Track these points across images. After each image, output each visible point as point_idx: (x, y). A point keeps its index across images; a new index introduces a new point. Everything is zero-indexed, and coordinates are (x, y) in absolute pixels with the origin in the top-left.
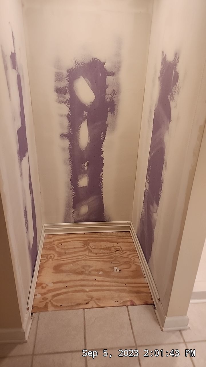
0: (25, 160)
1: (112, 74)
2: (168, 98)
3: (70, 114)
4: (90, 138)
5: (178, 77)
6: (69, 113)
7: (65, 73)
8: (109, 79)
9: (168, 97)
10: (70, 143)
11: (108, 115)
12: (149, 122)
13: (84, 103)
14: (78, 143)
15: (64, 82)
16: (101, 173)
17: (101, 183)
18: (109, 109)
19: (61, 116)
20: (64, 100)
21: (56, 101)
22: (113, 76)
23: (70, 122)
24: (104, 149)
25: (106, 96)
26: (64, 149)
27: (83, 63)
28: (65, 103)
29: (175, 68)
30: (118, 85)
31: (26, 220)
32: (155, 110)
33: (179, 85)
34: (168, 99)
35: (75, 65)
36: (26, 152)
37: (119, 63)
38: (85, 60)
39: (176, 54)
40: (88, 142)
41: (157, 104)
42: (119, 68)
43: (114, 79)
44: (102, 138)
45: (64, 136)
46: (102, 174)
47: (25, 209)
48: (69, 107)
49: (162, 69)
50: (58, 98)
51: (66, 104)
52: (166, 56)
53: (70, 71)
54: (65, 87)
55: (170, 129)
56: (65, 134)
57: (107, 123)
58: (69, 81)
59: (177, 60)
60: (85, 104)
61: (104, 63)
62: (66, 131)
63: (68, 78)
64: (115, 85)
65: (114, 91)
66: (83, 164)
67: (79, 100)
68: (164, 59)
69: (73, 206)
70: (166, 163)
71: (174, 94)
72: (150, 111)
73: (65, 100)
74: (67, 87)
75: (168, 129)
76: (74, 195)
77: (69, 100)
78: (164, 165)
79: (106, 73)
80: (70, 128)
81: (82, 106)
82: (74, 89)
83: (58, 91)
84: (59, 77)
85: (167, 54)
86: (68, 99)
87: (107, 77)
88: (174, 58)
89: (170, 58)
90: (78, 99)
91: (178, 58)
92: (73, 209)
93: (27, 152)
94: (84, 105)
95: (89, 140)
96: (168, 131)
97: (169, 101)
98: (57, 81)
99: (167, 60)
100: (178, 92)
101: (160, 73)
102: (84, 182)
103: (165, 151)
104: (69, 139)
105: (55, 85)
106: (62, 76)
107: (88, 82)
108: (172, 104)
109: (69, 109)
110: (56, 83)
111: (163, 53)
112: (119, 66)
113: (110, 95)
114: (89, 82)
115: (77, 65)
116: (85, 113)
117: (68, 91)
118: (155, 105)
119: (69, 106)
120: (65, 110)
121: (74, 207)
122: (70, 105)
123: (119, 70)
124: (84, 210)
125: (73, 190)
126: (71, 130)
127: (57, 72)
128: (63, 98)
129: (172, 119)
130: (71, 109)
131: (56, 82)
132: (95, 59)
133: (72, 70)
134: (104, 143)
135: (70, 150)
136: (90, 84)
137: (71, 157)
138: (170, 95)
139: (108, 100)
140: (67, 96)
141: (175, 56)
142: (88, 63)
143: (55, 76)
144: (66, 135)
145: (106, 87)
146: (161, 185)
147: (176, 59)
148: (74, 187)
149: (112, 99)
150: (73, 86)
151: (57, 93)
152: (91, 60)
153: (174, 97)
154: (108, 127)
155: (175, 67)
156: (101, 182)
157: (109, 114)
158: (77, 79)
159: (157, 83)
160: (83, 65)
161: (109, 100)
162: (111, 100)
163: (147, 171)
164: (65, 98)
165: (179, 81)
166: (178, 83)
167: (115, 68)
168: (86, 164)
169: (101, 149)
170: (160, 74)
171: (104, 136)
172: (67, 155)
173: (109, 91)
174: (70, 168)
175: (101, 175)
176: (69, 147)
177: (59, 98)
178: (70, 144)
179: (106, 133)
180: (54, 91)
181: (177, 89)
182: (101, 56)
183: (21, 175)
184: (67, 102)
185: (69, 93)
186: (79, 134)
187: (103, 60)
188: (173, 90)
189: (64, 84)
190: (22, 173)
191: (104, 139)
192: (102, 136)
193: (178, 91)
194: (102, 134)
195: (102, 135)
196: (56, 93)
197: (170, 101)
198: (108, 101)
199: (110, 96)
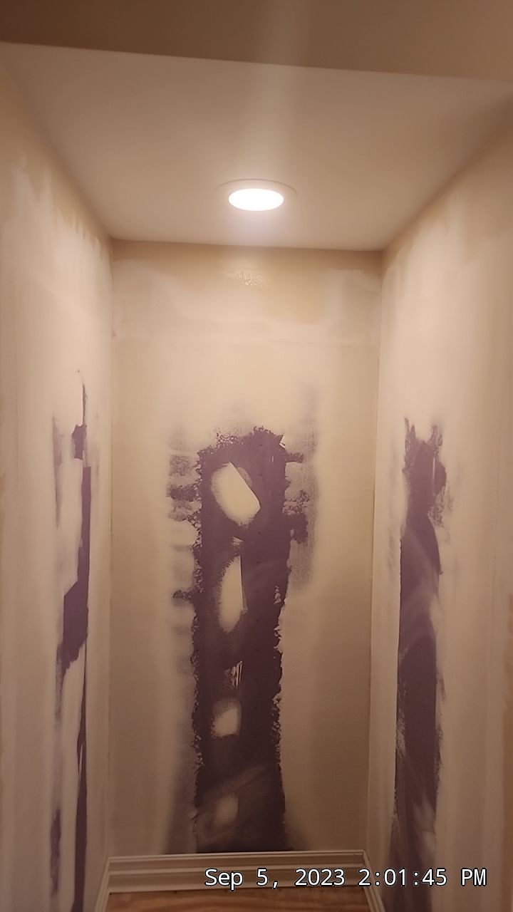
0: (75, 669)
1: (299, 458)
2: (427, 517)
3: (200, 545)
4: (247, 600)
5: (444, 475)
6: (198, 541)
7: (194, 457)
8: (292, 468)
9: (428, 514)
10: (195, 615)
11: (290, 546)
12: (390, 566)
13: (233, 519)
14: (218, 614)
15: (191, 475)
16: (276, 697)
17: (275, 727)
18: (292, 532)
19: (178, 548)
20: (187, 513)
21: (169, 516)
22: (301, 462)
23: (199, 562)
24: (283, 629)
25: (285, 503)
26: (178, 630)
27: (233, 438)
28: (189, 521)
29: (437, 456)
30: (312, 481)
31: (56, 852)
32: (401, 541)
33: (448, 492)
34: (429, 521)
35: (216, 441)
36: (81, 645)
37: (313, 436)
38: (238, 430)
39: (435, 428)
40: (242, 611)
41: (405, 525)
42: (312, 446)
43: (302, 469)
44: (276, 602)
45: (182, 597)
46: (279, 700)
47: (55, 817)
48: (198, 529)
49: (407, 454)
50: (175, 509)
51: (193, 522)
52: (413, 428)
53: (206, 453)
54: (192, 487)
55: (440, 590)
56: (185, 592)
57: (288, 566)
58: (200, 474)
59: (439, 440)
60: (236, 521)
61: (280, 438)
62: (186, 585)
63: (199, 466)
64: (306, 480)
65: (303, 493)
66: (228, 671)
67: (223, 513)
68: (411, 433)
69: (196, 797)
70: (442, 681)
71: (441, 511)
72: (391, 540)
73: (191, 513)
74: (197, 486)
75: (436, 590)
76: (199, 764)
77: (199, 512)
78: (438, 686)
79: (285, 457)
80: (198, 578)
81: (229, 526)
82: (213, 490)
83: (175, 493)
84: (179, 466)
85: (415, 426)
86: (197, 512)
87: (287, 464)
88: (433, 436)
89: (423, 434)
90: (220, 510)
91: (441, 436)
92: (196, 806)
93: (84, 646)
94: (234, 523)
95: (244, 607)
96: (437, 595)
97: (431, 524)
98: (174, 473)
99: (417, 436)
100: (449, 508)
101: (405, 460)
102: (228, 722)
103: (435, 649)
104: (195, 606)
105: (170, 483)
106: (186, 463)
107: (245, 475)
108: (439, 533)
109: (199, 533)
110: (172, 477)
111: (407, 421)
112: (313, 443)
113: (295, 501)
114: (247, 475)
115: (222, 441)
116: (237, 541)
117: (197, 495)
118: (401, 531)
119: (199, 526)
120: (189, 534)
121: (199, 802)
122: (201, 523)
123: (313, 450)
124: (227, 809)
125: (197, 746)
126: (200, 581)
127: (176, 457)
128: (187, 508)
129: (443, 569)
130: (202, 532)
131: (171, 475)
132: (260, 429)
133: (208, 452)
134: (284, 615)
135: (195, 633)
136: (248, 478)
137: (196, 651)
138: (432, 511)
139: (291, 513)
140: (196, 505)
141: (434, 432)
142: (245, 438)
143: (171, 463)
144: (189, 594)
145: (287, 484)
146: (438, 745)
147: (437, 439)
148: (200, 739)
149: (300, 510)
150: (211, 483)
151: (173, 498)
152: (253, 432)
153: (441, 517)
154: (291, 574)
155: (435, 453)
156: (275, 724)
157: (293, 543)
158: (220, 468)
159: (401, 480)
160: (232, 441)
161: (293, 512)
162: (296, 512)
163: (398, 695)
164: (191, 509)
165: (447, 484)
166: (447, 488)
167: (305, 446)
168: (236, 670)
169: (276, 629)
170: (404, 462)
171: (283, 597)
172: (186, 647)
173: (291, 493)
174: (192, 680)
175: (276, 702)
176: (194, 623)
177: (177, 508)
178: (195, 618)
179: (286, 589)
180: (167, 494)
181: (446, 501)
182: (273, 424)
183: (58, 714)
184: (195, 517)
185: (200, 499)
186: (220, 592)
187: (277, 433)
188: (438, 502)
189: (192, 478)
190: (60, 707)
191: (282, 603)
192: (276, 597)
193: (448, 506)
194: (277, 590)
195: (278, 595)
196: (170, 498)
197: (433, 525)
198: (289, 514)
199: (294, 504)
